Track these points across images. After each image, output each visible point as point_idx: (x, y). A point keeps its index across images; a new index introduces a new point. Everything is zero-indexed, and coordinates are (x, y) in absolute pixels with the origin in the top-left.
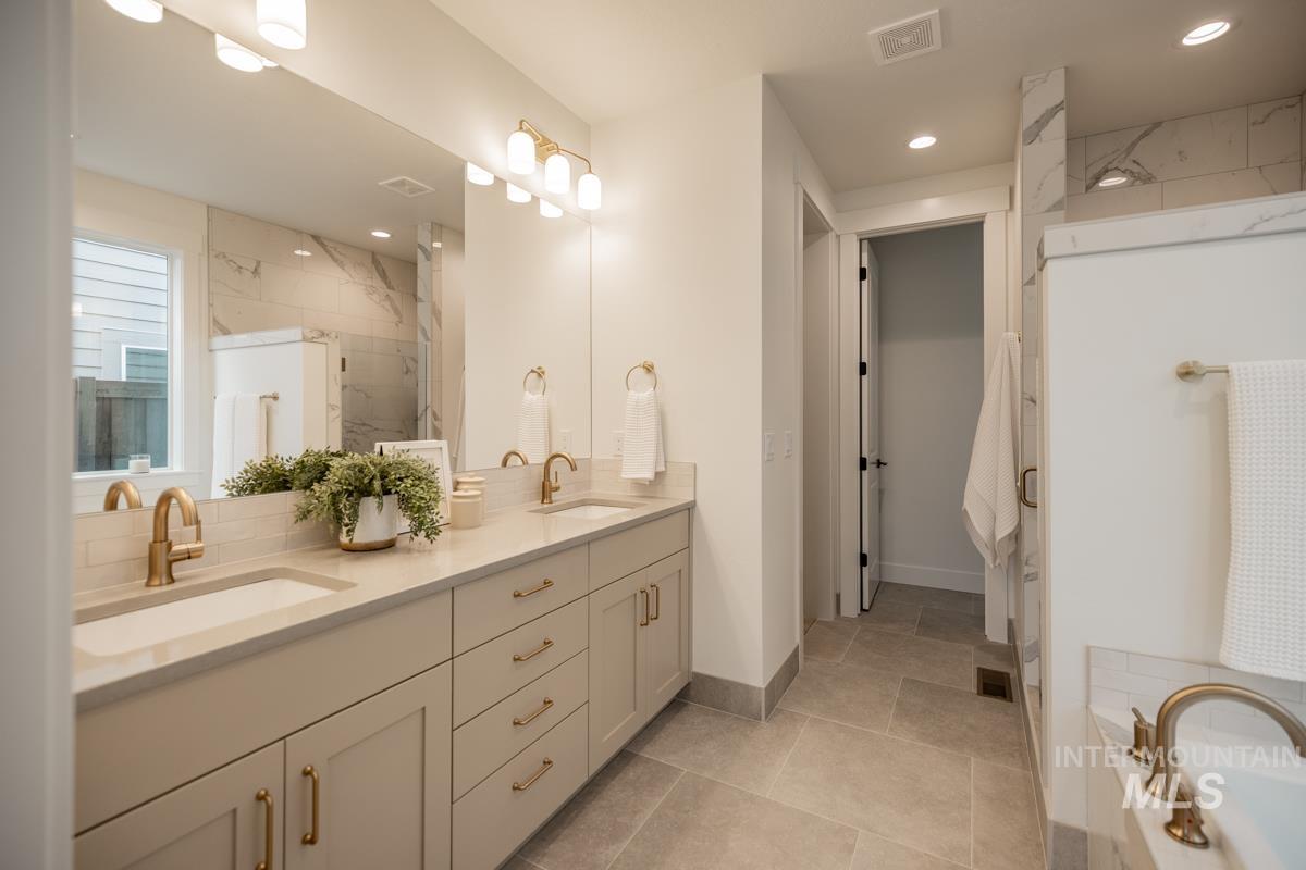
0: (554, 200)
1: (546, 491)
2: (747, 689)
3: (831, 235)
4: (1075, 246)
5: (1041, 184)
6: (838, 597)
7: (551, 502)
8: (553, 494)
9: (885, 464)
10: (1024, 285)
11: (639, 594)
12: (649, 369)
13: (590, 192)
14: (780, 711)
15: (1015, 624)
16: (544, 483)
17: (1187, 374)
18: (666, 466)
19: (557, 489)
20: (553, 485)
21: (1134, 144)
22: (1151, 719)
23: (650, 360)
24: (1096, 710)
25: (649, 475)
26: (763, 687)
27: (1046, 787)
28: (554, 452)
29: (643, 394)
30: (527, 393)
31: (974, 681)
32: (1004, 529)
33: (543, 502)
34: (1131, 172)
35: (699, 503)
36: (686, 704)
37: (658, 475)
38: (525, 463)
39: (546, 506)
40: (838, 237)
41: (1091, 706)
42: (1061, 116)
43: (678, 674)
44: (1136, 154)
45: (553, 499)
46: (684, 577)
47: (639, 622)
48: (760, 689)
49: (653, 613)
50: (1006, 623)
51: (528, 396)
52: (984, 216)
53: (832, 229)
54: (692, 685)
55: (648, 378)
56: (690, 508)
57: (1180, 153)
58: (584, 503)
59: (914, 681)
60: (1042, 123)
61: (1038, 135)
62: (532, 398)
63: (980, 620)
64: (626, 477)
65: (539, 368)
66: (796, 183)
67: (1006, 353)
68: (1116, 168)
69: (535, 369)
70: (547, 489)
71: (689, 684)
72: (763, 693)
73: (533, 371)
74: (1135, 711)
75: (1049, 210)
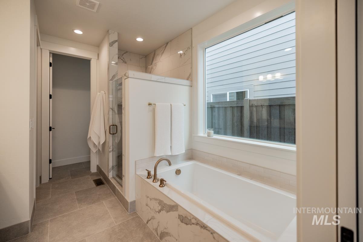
2: (20, 225)
4: (134, 76)
5: (113, 57)
6: (40, 177)
9: (54, 129)
10: (109, 80)
14: (35, 225)
15: (99, 166)
17: (150, 104)
21: (123, 54)
24: (138, 173)
27: (125, 196)
31: (94, 184)
32: (102, 142)
34: (123, 60)
40: (41, 49)
42: (117, 43)
44: (123, 56)
48: (29, 221)
50: (96, 166)
52: (91, 59)
53: (40, 46)
57: (130, 59)
59: (78, 192)
60: (113, 43)
61: (112, 45)
63: (89, 168)
68: (120, 58)
74: (146, 170)
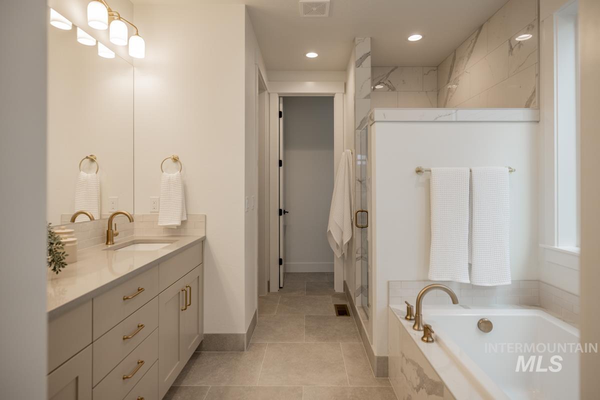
0: (112, 47)
1: (109, 237)
2: (237, 336)
3: (266, 92)
4: (385, 118)
5: (362, 86)
6: (269, 282)
7: (113, 244)
8: (114, 238)
9: (287, 212)
10: (355, 129)
11: (181, 291)
12: (176, 160)
13: (138, 47)
14: (252, 344)
15: (347, 282)
16: (108, 231)
17: (419, 171)
18: (187, 217)
19: (117, 234)
20: (115, 232)
21: (389, 74)
22: (413, 304)
23: (176, 155)
24: (392, 306)
25: (178, 223)
26: (246, 333)
27: (372, 344)
28: (115, 211)
29: (172, 174)
30: (82, 172)
31: (334, 311)
32: (346, 240)
33: (107, 244)
34: (388, 86)
35: (208, 237)
36: (200, 353)
37: (183, 222)
38: (92, 219)
39: (109, 246)
40: (269, 94)
41: (390, 305)
42: (369, 58)
43: (198, 336)
44: (390, 78)
45: (114, 241)
46: (200, 280)
47: (181, 308)
48: (243, 334)
49: (188, 303)
50: (343, 283)
51: (83, 174)
52: (334, 94)
53: (267, 89)
54: (204, 342)
55: (174, 165)
56: (203, 241)
57: (403, 81)
58: (134, 242)
59: (310, 316)
60: (362, 59)
61: (361, 64)
62: (88, 176)
64: (161, 225)
65: (91, 156)
66: (256, 64)
67: (347, 159)
68: (383, 83)
69: (89, 156)
70: (110, 235)
71: (202, 341)
72: (245, 335)
73: (87, 157)
74: (406, 302)
75: (365, 98)
